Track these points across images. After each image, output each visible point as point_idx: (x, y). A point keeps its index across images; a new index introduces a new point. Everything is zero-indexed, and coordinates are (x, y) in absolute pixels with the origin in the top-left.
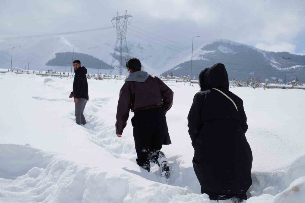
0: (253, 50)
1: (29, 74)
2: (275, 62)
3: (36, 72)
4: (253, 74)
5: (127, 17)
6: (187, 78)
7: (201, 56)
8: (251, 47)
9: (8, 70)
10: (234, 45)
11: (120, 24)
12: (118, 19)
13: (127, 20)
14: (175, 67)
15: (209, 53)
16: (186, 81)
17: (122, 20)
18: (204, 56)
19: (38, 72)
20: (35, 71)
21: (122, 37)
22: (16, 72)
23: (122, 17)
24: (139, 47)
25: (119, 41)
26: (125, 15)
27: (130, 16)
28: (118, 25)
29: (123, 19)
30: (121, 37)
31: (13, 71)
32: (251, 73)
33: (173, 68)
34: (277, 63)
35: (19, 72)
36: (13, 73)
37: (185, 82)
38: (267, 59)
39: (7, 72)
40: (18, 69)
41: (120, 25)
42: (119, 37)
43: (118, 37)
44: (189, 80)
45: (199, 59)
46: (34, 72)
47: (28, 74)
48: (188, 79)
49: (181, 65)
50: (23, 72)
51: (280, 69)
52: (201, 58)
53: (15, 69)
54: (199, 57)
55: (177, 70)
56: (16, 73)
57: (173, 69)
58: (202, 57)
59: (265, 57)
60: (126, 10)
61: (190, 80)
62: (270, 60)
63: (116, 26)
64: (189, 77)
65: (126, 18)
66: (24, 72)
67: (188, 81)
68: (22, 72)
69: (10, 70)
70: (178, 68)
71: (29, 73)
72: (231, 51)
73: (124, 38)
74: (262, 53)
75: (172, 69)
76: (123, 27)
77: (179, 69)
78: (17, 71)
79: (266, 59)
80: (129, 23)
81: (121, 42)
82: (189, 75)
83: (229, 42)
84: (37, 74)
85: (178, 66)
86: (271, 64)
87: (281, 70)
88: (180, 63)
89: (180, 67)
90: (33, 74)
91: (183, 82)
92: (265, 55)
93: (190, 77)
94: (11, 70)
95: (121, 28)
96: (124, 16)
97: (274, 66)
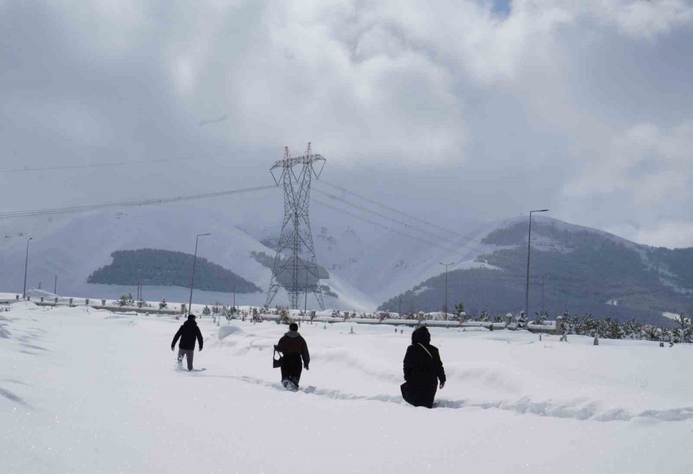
0: (614, 244)
1: (74, 306)
2: (670, 274)
3: (93, 302)
4: (615, 303)
5: (311, 160)
6: (518, 318)
7: (481, 259)
8: (607, 237)
9: (17, 297)
10: (566, 231)
11: (292, 177)
12: (288, 167)
13: (312, 168)
14: (416, 288)
15: (503, 252)
16: (514, 325)
17: (298, 169)
18: (490, 259)
19: (98, 302)
20: (91, 300)
21: (298, 212)
22: (39, 301)
23: (297, 160)
24: (324, 236)
25: (290, 222)
26: (305, 155)
27: (318, 157)
28: (287, 182)
29: (301, 165)
30: (296, 211)
31: (29, 300)
32: (609, 302)
33: (411, 290)
34: (675, 276)
35: (45, 301)
36: (31, 304)
37: (510, 329)
38: (650, 265)
39: (13, 301)
40: (42, 294)
41: (293, 180)
42: (291, 212)
43: (286, 211)
44: (522, 324)
45: (477, 265)
46: (87, 302)
47: (72, 308)
48: (520, 321)
49: (432, 282)
50: (58, 303)
51: (684, 291)
52: (482, 263)
53: (36, 295)
54: (475, 261)
55: (421, 294)
56: (37, 304)
57: (412, 293)
58: (484, 262)
59: (645, 261)
60: (309, 143)
61: (524, 324)
62: (657, 268)
63: (282, 182)
64: (522, 315)
65: (308, 163)
66: (61, 303)
67: (520, 326)
68: (53, 302)
69: (21, 296)
70: (424, 289)
71: (74, 303)
72: (559, 248)
73: (304, 214)
74: (636, 250)
75: (408, 293)
76: (302, 186)
77: (426, 291)
78: (42, 299)
79: (646, 267)
80: (317, 174)
81: (296, 223)
82: (522, 312)
83: (553, 222)
84: (97, 308)
85: (423, 284)
86: (661, 279)
87: (688, 294)
88: (430, 277)
89: (429, 287)
90: (85, 308)
91: (506, 330)
92: (644, 257)
93: (525, 315)
94: (24, 297)
95: (296, 188)
96: (304, 158)
97: (667, 283)
